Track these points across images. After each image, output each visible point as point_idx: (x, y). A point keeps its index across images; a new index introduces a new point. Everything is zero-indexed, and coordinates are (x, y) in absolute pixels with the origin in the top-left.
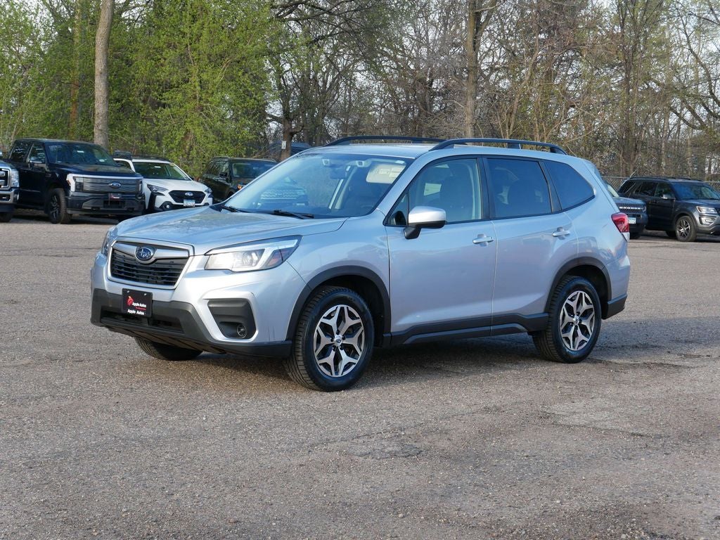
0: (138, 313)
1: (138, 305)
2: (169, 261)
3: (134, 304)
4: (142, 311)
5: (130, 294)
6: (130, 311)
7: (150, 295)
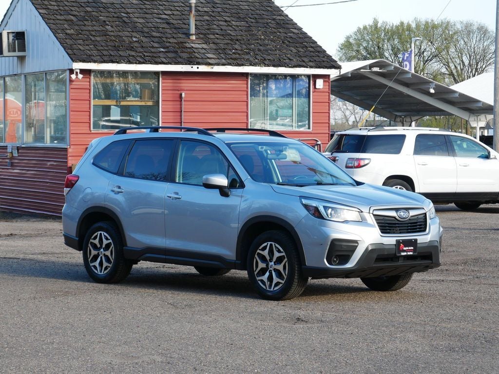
0: (408, 253)
1: (407, 248)
2: (416, 217)
3: (405, 249)
4: (411, 251)
5: (401, 243)
6: (403, 254)
7: (416, 240)
